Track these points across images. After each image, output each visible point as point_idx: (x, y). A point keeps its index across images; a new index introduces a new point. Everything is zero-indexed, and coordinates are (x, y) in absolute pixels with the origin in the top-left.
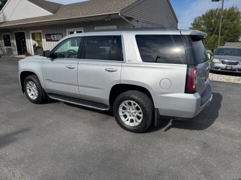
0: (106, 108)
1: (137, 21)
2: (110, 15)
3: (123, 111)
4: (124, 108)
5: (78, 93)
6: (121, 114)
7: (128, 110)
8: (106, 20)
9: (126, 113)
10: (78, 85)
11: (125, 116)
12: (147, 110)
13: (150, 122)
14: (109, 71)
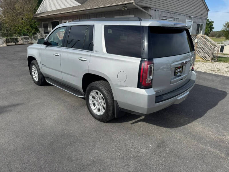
0: (82, 95)
1: (155, 10)
2: (125, 4)
3: (93, 99)
4: (93, 97)
5: (62, 79)
6: (91, 102)
7: (97, 100)
8: (123, 10)
9: (95, 102)
10: (61, 72)
11: (94, 105)
12: (109, 101)
13: (111, 113)
14: (81, 60)
